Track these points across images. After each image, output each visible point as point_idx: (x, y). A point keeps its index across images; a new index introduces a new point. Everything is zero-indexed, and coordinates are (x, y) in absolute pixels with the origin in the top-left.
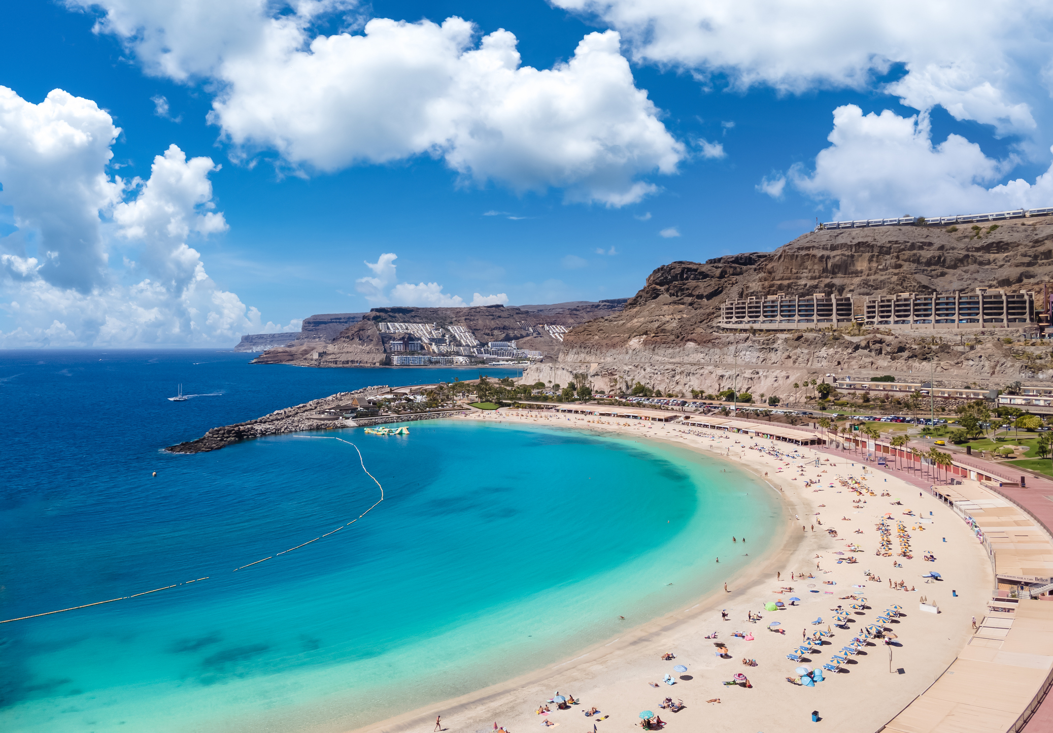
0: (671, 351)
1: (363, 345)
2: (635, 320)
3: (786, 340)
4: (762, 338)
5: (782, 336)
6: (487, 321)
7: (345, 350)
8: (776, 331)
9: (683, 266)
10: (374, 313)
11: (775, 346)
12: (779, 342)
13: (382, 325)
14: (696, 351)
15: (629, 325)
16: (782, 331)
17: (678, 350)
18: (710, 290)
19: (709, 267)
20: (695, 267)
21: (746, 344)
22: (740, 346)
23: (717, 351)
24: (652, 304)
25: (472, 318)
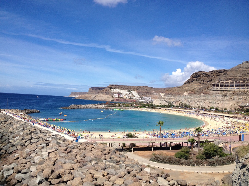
0: (196, 96)
1: (106, 95)
2: (186, 87)
3: (230, 94)
4: (223, 93)
5: (229, 92)
6: (143, 90)
7: (101, 96)
8: (227, 91)
9: (202, 72)
10: (110, 86)
11: (227, 95)
12: (228, 94)
13: (112, 89)
14: (204, 96)
15: (184, 89)
16: (229, 91)
17: (198, 96)
18: (209, 80)
19: (210, 73)
20: (205, 73)
21: (218, 94)
22: (217, 95)
23: (210, 96)
24: (192, 83)
25: (138, 89)
